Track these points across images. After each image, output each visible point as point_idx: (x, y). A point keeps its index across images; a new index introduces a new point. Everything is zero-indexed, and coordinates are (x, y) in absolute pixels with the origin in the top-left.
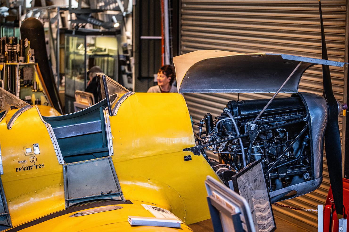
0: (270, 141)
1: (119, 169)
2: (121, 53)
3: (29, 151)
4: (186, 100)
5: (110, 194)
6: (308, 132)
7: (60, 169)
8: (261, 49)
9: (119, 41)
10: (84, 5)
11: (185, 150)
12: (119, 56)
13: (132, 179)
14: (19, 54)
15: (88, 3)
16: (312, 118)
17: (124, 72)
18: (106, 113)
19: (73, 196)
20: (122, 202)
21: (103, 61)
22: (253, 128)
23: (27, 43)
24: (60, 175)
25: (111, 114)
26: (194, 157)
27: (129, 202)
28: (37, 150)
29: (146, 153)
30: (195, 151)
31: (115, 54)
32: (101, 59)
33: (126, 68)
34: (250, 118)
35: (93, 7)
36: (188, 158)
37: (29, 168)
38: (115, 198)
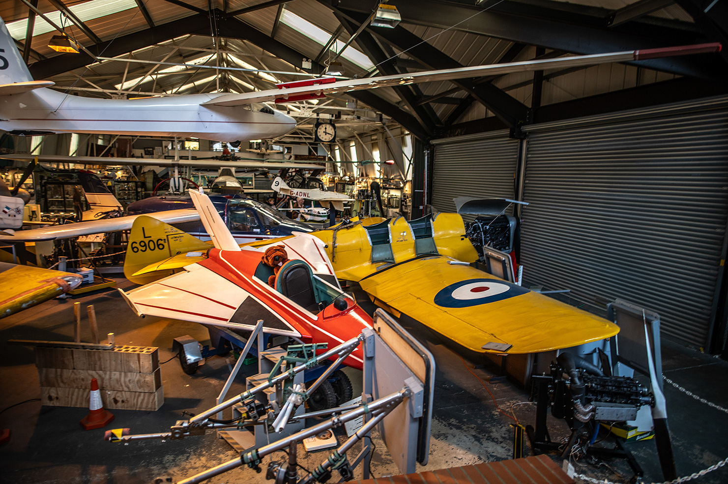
0: (493, 234)
1: (436, 242)
2: (402, 197)
3: (402, 234)
4: (463, 218)
5: (433, 252)
6: (509, 230)
7: (414, 242)
8: (481, 198)
9: (402, 192)
10: (385, 177)
11: (462, 236)
12: (401, 198)
13: (441, 246)
14: (370, 196)
15: (387, 176)
16: (511, 225)
17: (403, 205)
18: (431, 221)
19: (419, 252)
20: (438, 255)
21: (394, 200)
22: (487, 228)
23: (374, 192)
24: (413, 244)
25: (433, 221)
26: (465, 239)
27: (441, 255)
28: (405, 234)
29: (448, 237)
30: (466, 236)
31: (400, 197)
32: (392, 199)
33: (404, 203)
34: (487, 224)
35: (389, 178)
36: (462, 239)
37: (402, 241)
38: (435, 253)
